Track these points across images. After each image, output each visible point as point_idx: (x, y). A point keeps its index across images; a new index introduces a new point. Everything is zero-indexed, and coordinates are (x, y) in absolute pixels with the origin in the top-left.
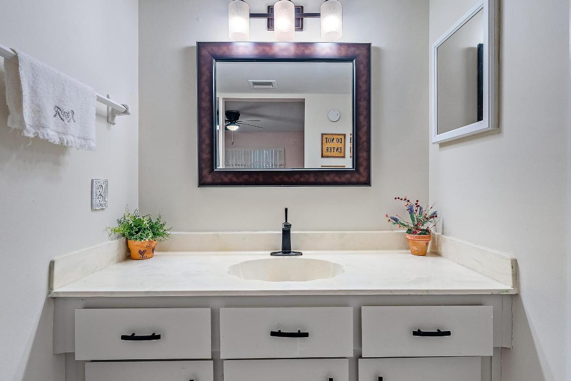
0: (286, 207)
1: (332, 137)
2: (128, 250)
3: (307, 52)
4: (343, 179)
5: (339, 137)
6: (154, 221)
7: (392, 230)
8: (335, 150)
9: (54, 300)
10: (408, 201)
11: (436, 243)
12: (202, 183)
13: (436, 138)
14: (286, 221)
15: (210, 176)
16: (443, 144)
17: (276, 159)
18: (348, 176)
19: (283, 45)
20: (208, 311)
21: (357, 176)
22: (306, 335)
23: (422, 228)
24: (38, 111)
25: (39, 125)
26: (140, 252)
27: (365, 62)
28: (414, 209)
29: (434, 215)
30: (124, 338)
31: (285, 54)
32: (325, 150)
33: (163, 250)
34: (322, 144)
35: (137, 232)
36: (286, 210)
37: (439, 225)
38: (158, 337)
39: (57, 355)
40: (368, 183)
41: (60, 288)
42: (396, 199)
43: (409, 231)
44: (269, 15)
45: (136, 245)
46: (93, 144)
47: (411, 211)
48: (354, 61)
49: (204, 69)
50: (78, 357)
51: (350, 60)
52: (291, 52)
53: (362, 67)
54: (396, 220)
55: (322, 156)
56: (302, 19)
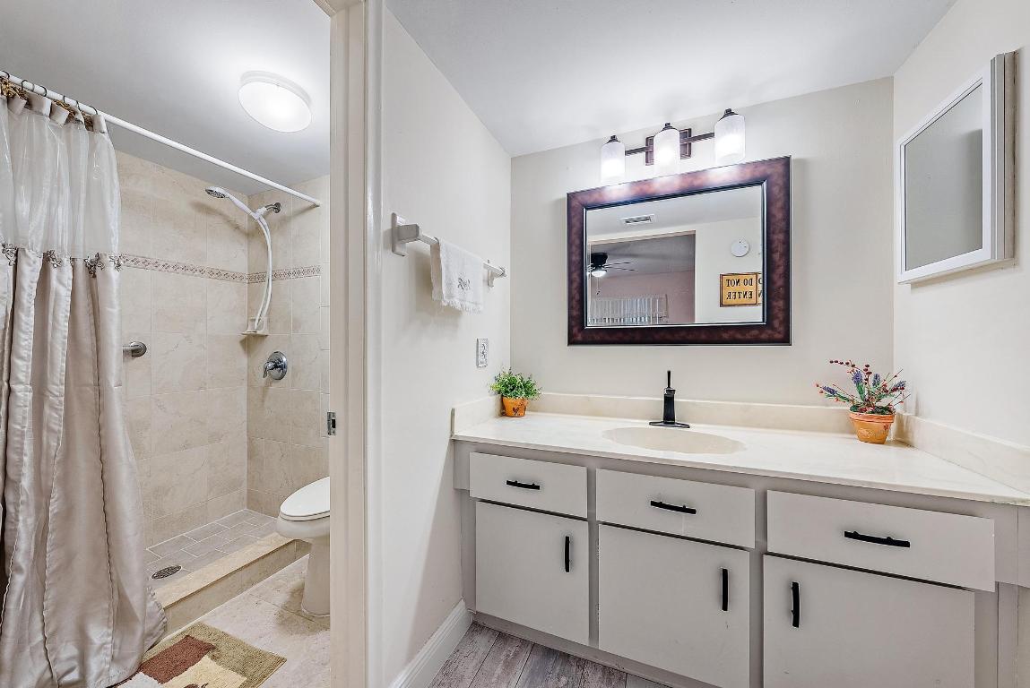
0: (669, 369)
1: (735, 278)
2: (503, 407)
3: (697, 183)
4: (748, 337)
5: (748, 278)
6: (525, 380)
7: (827, 405)
8: (742, 295)
9: (454, 442)
10: (853, 366)
11: (905, 428)
12: (572, 341)
13: (903, 276)
14: (669, 386)
15: (580, 335)
16: (917, 284)
17: (654, 311)
18: (755, 332)
19: (665, 180)
20: (584, 470)
21: (770, 332)
22: (693, 512)
23: (878, 404)
24: (449, 284)
25: (451, 296)
26: (514, 409)
27: (780, 182)
28: (864, 378)
29: (900, 387)
30: (509, 483)
31: (669, 190)
32: (725, 295)
33: (535, 410)
34: (721, 288)
35: (512, 390)
36: (669, 373)
37: (911, 402)
38: (538, 488)
39: (456, 489)
40: (786, 340)
41: (460, 432)
42: (832, 362)
43: (855, 408)
44: (647, 148)
45: (511, 402)
46: (481, 308)
47: (857, 379)
48: (765, 184)
49: (575, 221)
50: (472, 495)
51: (760, 183)
52: (676, 185)
53: (776, 190)
54: (832, 392)
55: (721, 305)
56: (690, 144)
